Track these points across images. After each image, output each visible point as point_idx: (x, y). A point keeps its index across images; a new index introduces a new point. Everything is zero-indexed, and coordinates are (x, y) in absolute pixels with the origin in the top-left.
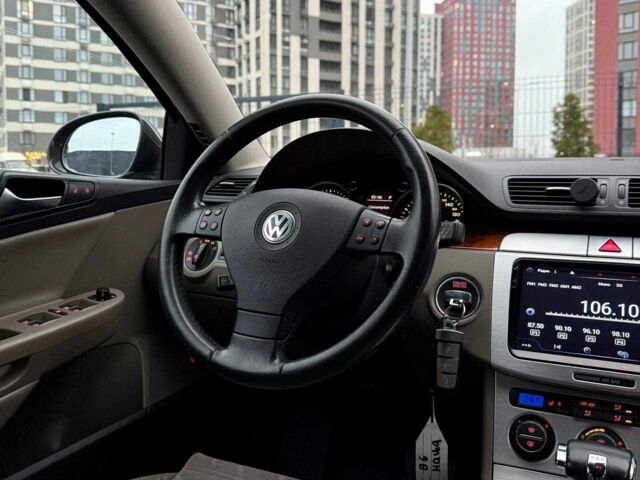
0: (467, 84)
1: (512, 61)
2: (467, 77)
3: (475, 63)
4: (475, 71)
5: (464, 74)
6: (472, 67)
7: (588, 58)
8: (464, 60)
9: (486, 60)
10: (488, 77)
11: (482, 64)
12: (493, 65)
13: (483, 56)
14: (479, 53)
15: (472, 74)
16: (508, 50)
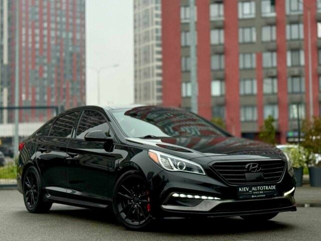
0: (37, 53)
1: (83, 33)
2: (37, 46)
3: (45, 32)
4: (46, 40)
5: (34, 42)
6: (42, 36)
7: (155, 35)
8: (34, 28)
9: (56, 30)
10: (59, 47)
11: (53, 34)
12: (64, 35)
13: (53, 26)
14: (49, 22)
15: (42, 43)
16: (78, 21)
